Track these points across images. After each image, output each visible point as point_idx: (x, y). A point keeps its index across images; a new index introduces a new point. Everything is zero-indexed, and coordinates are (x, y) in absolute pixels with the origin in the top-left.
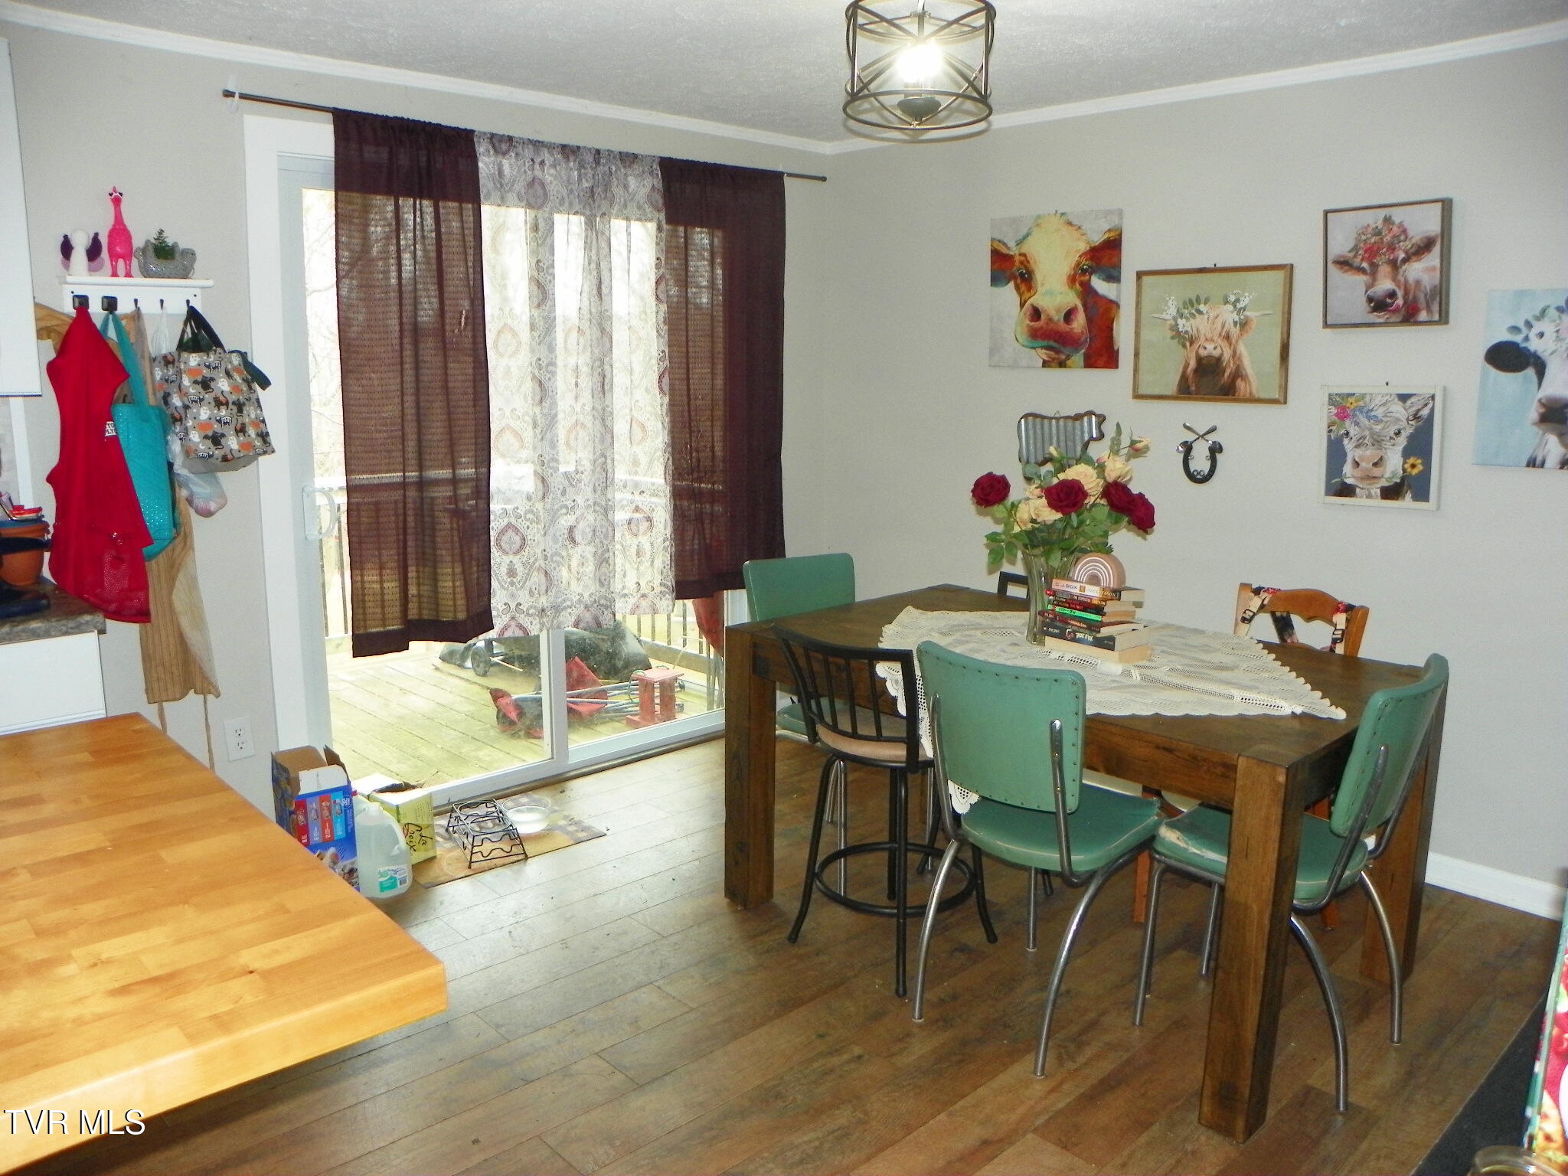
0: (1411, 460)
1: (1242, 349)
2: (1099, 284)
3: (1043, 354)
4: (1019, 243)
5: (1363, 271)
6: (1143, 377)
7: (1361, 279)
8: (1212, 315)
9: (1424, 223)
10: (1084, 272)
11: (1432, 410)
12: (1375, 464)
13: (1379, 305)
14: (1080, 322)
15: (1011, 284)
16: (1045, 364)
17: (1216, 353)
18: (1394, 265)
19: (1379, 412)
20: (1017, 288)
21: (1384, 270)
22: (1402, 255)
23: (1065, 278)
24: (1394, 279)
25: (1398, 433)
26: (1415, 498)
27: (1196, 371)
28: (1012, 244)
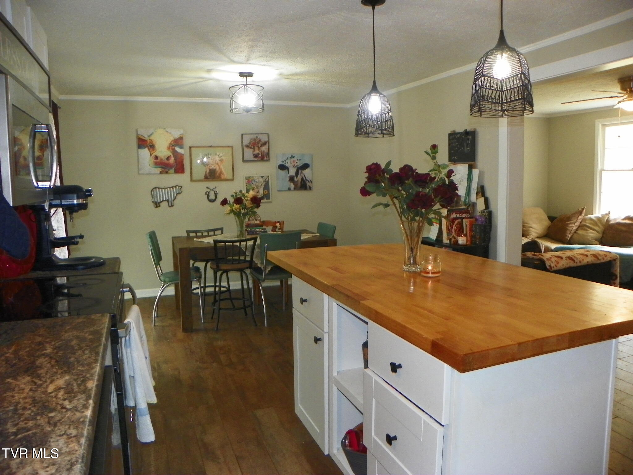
0: (265, 191)
1: (221, 167)
2: (178, 149)
3: (159, 170)
4: (149, 136)
5: (252, 148)
6: (194, 175)
7: (251, 150)
8: (213, 158)
9: (264, 138)
10: (173, 146)
11: (269, 179)
12: (257, 193)
13: (256, 156)
14: (172, 160)
15: (147, 149)
16: (161, 173)
17: (214, 168)
18: (259, 148)
19: (257, 180)
20: (149, 150)
21: (256, 148)
22: (260, 145)
23: (166, 147)
24: (259, 150)
25: (262, 185)
26: (267, 199)
27: (209, 173)
28: (146, 136)
